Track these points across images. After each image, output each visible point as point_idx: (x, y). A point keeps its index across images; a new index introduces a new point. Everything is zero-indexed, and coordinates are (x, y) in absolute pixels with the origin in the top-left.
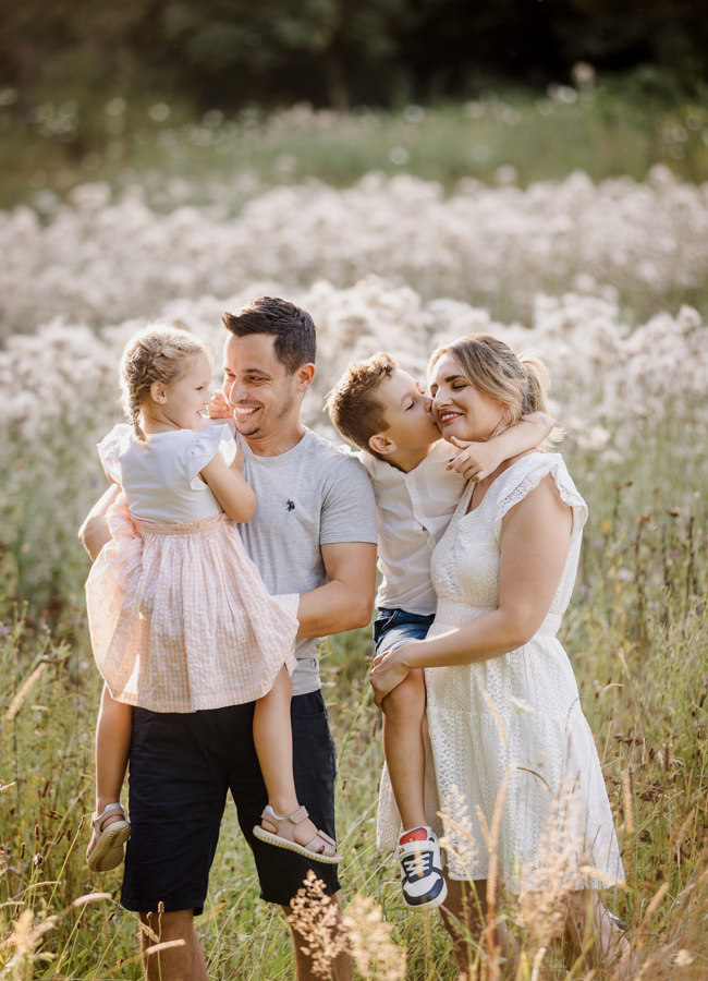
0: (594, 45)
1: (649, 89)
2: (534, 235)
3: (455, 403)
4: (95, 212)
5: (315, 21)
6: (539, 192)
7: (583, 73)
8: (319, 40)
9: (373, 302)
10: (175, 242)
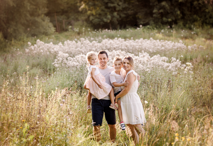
0: (142, 23)
1: (148, 28)
2: (136, 45)
3: (128, 66)
4: (83, 41)
5: (108, 19)
6: (137, 40)
7: (141, 26)
8: (109, 21)
9: (120, 53)
10: (93, 45)
